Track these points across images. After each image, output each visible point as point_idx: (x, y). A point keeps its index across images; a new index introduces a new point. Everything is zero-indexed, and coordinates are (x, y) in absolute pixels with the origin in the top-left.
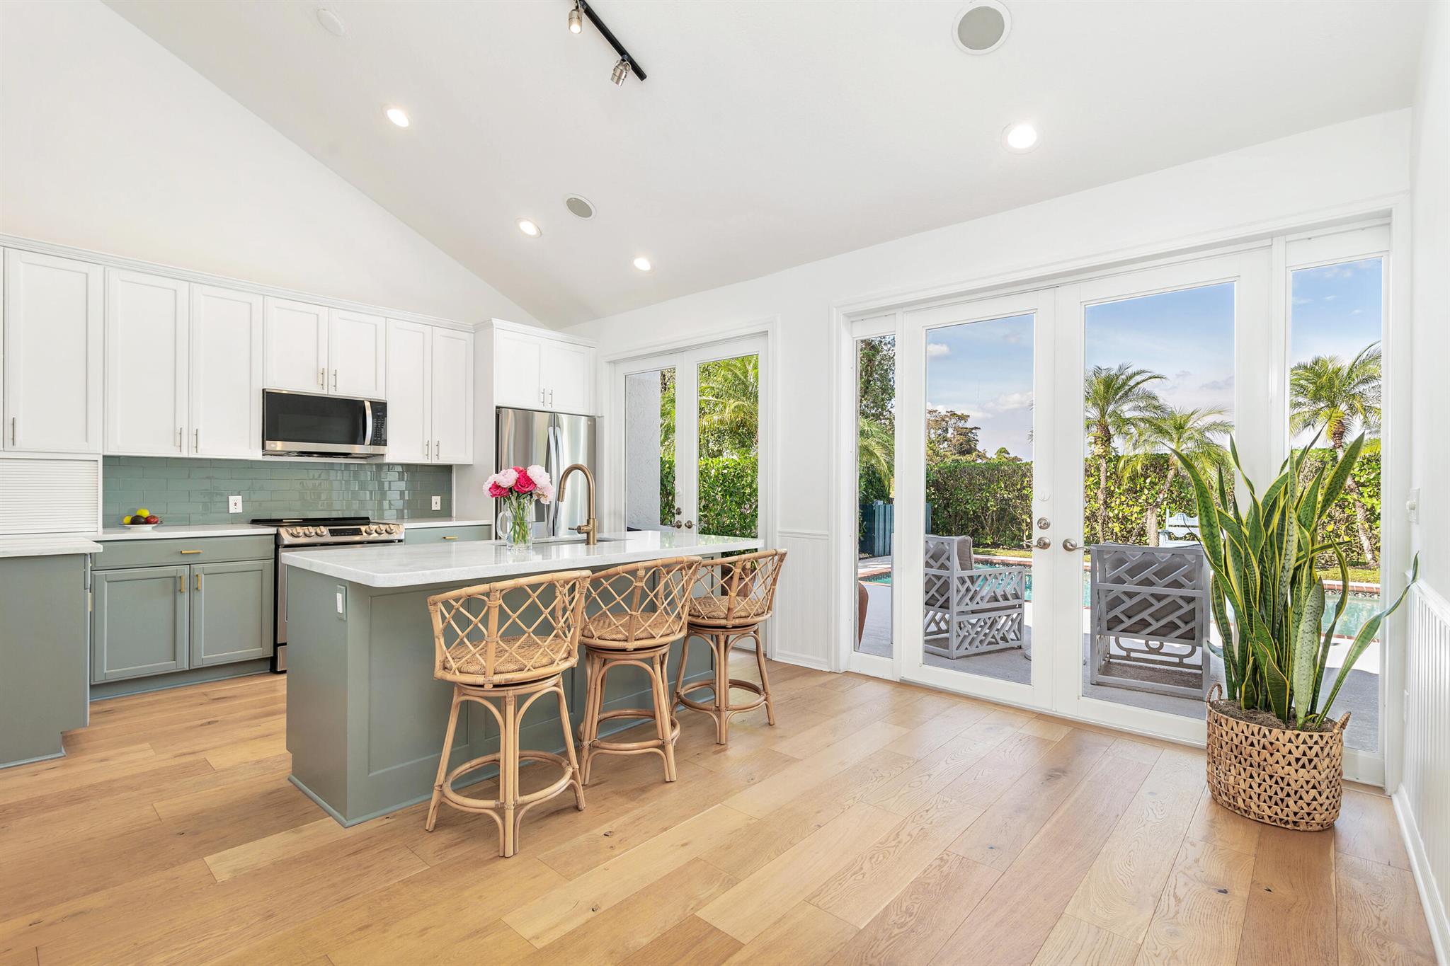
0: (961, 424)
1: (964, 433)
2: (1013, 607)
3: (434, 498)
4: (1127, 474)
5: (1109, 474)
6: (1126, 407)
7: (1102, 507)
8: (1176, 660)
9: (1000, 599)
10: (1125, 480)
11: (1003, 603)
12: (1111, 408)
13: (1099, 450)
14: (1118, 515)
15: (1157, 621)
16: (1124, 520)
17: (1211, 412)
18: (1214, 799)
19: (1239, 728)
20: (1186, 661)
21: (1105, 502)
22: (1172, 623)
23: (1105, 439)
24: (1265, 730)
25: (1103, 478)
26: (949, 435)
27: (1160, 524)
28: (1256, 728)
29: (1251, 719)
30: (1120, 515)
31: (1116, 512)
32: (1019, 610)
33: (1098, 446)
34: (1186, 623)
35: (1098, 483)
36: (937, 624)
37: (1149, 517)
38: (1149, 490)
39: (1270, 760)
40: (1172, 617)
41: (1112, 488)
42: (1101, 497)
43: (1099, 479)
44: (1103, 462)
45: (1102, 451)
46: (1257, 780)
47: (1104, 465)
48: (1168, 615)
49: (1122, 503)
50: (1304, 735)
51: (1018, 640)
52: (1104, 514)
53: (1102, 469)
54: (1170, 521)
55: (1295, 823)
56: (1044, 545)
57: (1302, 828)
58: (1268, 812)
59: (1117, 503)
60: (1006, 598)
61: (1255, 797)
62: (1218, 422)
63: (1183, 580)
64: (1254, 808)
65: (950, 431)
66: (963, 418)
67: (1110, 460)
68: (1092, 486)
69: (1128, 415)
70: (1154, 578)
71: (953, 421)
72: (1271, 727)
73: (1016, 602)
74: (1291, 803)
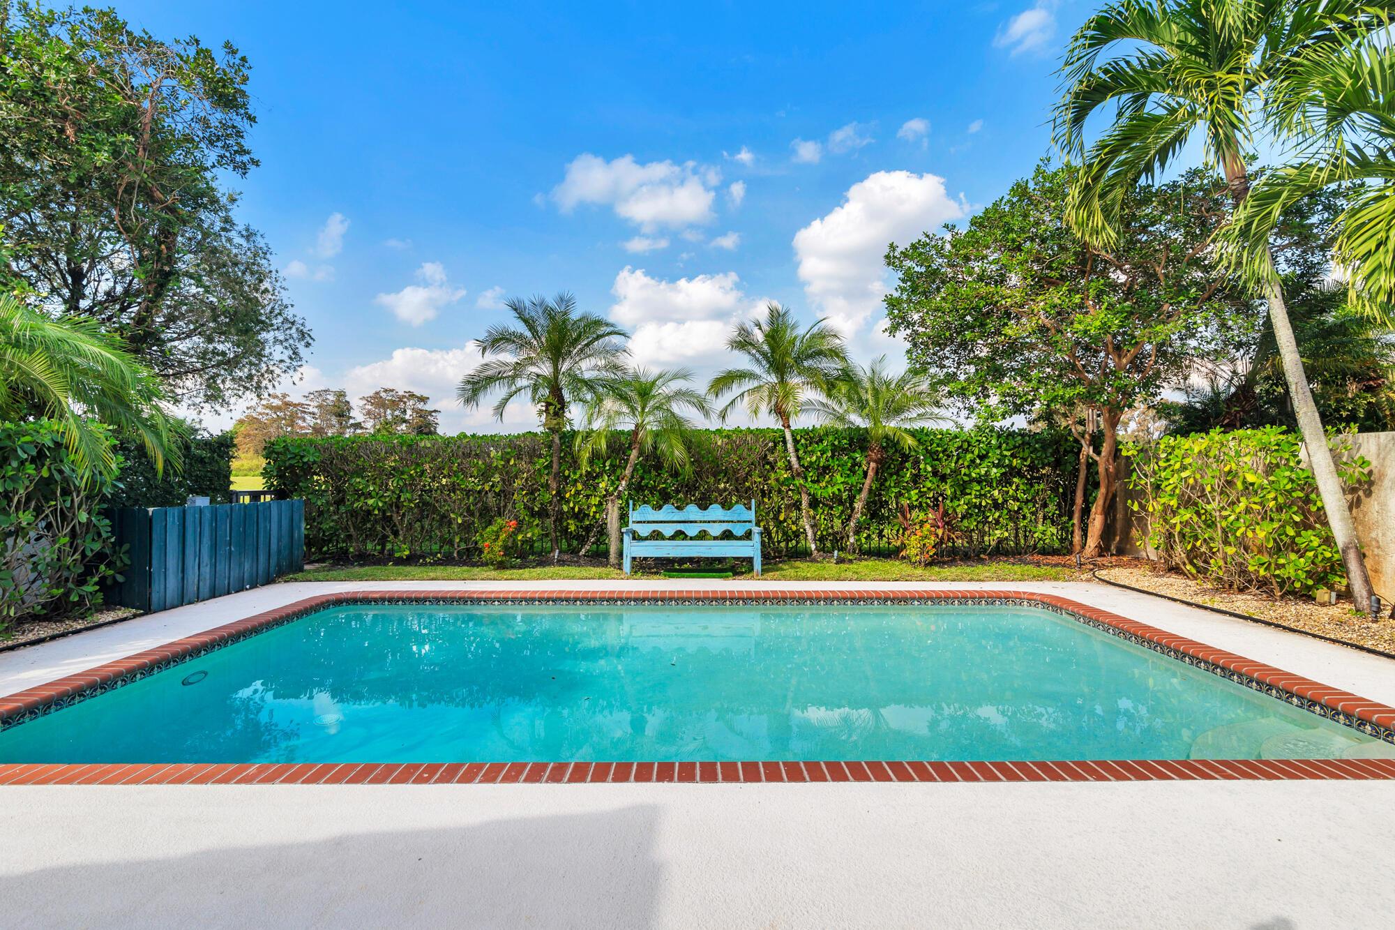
0: (420, 406)
1: (422, 414)
4: (586, 455)
5: (562, 454)
6: (585, 364)
7: (555, 500)
10: (585, 462)
12: (566, 365)
13: (549, 422)
14: (573, 509)
16: (581, 515)
17: (676, 377)
21: (559, 493)
23: (559, 406)
25: (555, 460)
26: (407, 417)
27: (623, 518)
30: (576, 510)
31: (571, 505)
33: (549, 417)
35: (549, 466)
37: (610, 512)
38: (609, 475)
41: (567, 473)
42: (554, 485)
43: (552, 461)
44: (555, 438)
45: (554, 423)
47: (557, 442)
49: (578, 493)
53: (555, 448)
54: (634, 516)
59: (573, 492)
62: (684, 389)
65: (409, 412)
66: (423, 399)
67: (564, 436)
68: (543, 470)
69: (587, 375)
71: (411, 402)
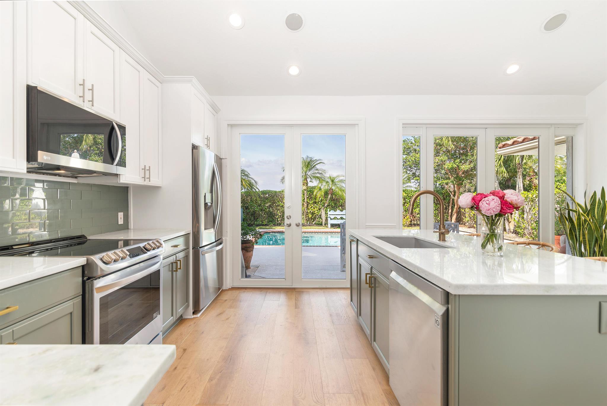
3: (119, 214)
5: (308, 196)
7: (306, 209)
14: (311, 211)
16: (313, 214)
23: (307, 183)
25: (305, 198)
31: (310, 210)
33: (305, 186)
35: (304, 200)
37: (322, 212)
38: (320, 202)
41: (309, 202)
42: (305, 205)
45: (306, 188)
47: (306, 193)
49: (312, 207)
52: (306, 211)
53: (306, 195)
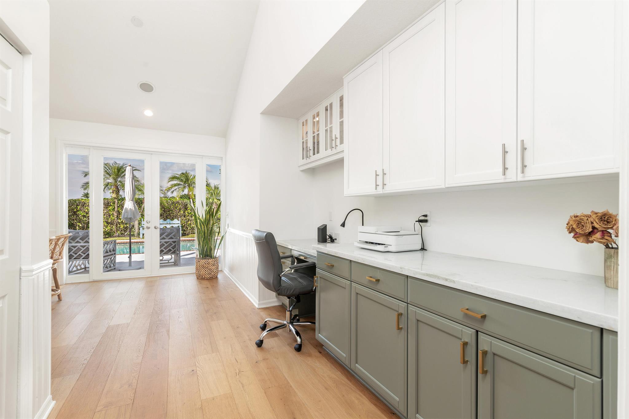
2: (112, 255)
5: (119, 205)
7: (116, 218)
8: (167, 262)
9: (109, 252)
11: (110, 253)
12: (119, 179)
13: (114, 195)
14: (122, 221)
15: (166, 249)
18: (198, 279)
19: (203, 261)
20: (170, 261)
21: (117, 217)
22: (170, 249)
23: (117, 191)
24: (208, 260)
25: (116, 207)
28: (206, 260)
29: (205, 259)
31: (122, 220)
32: (114, 255)
33: (114, 194)
34: (173, 249)
35: (114, 209)
36: (77, 267)
39: (209, 266)
40: (170, 248)
41: (120, 211)
42: (115, 214)
43: (114, 207)
44: (116, 201)
45: (116, 196)
46: (207, 271)
47: (117, 202)
48: (169, 247)
50: (214, 259)
51: (114, 266)
52: (117, 221)
53: (116, 203)
55: (213, 277)
56: (148, 228)
57: (214, 278)
58: (209, 276)
60: (110, 252)
61: (206, 274)
63: (173, 237)
64: (206, 276)
67: (119, 200)
68: (111, 210)
70: (165, 237)
72: (209, 259)
73: (113, 253)
74: (212, 273)
